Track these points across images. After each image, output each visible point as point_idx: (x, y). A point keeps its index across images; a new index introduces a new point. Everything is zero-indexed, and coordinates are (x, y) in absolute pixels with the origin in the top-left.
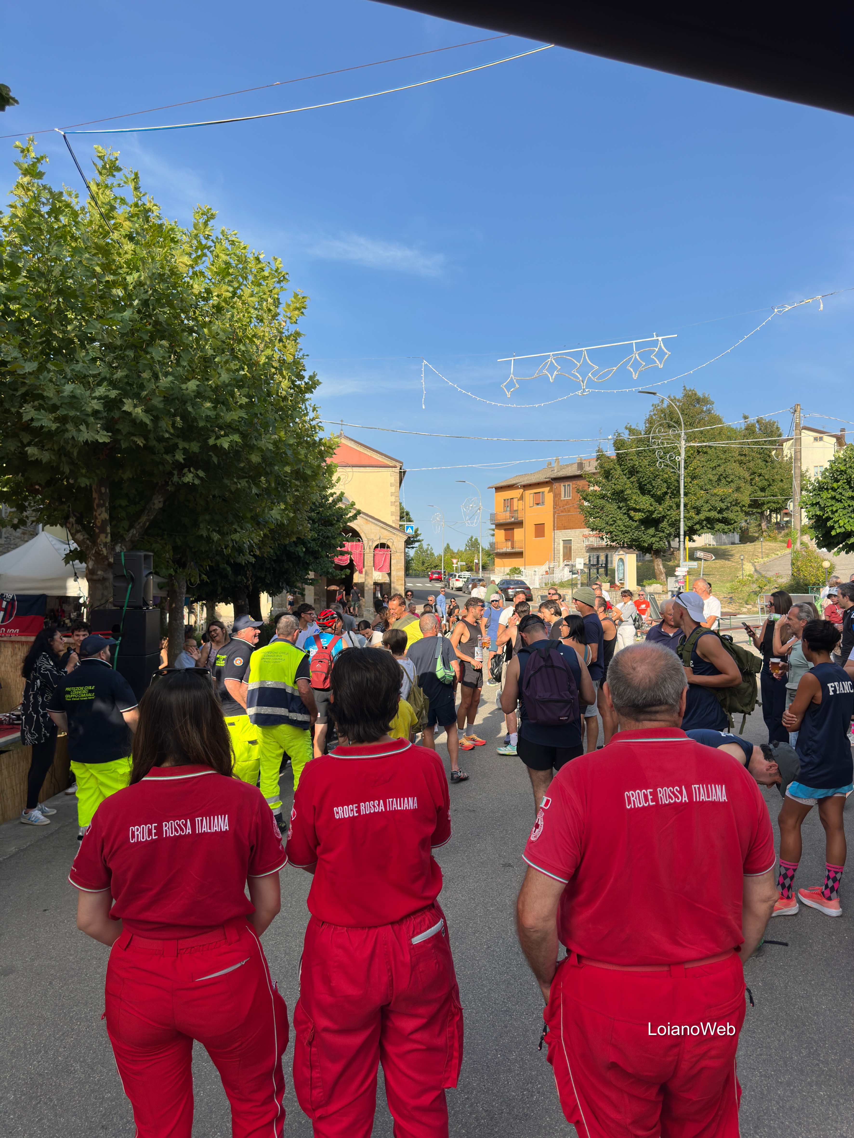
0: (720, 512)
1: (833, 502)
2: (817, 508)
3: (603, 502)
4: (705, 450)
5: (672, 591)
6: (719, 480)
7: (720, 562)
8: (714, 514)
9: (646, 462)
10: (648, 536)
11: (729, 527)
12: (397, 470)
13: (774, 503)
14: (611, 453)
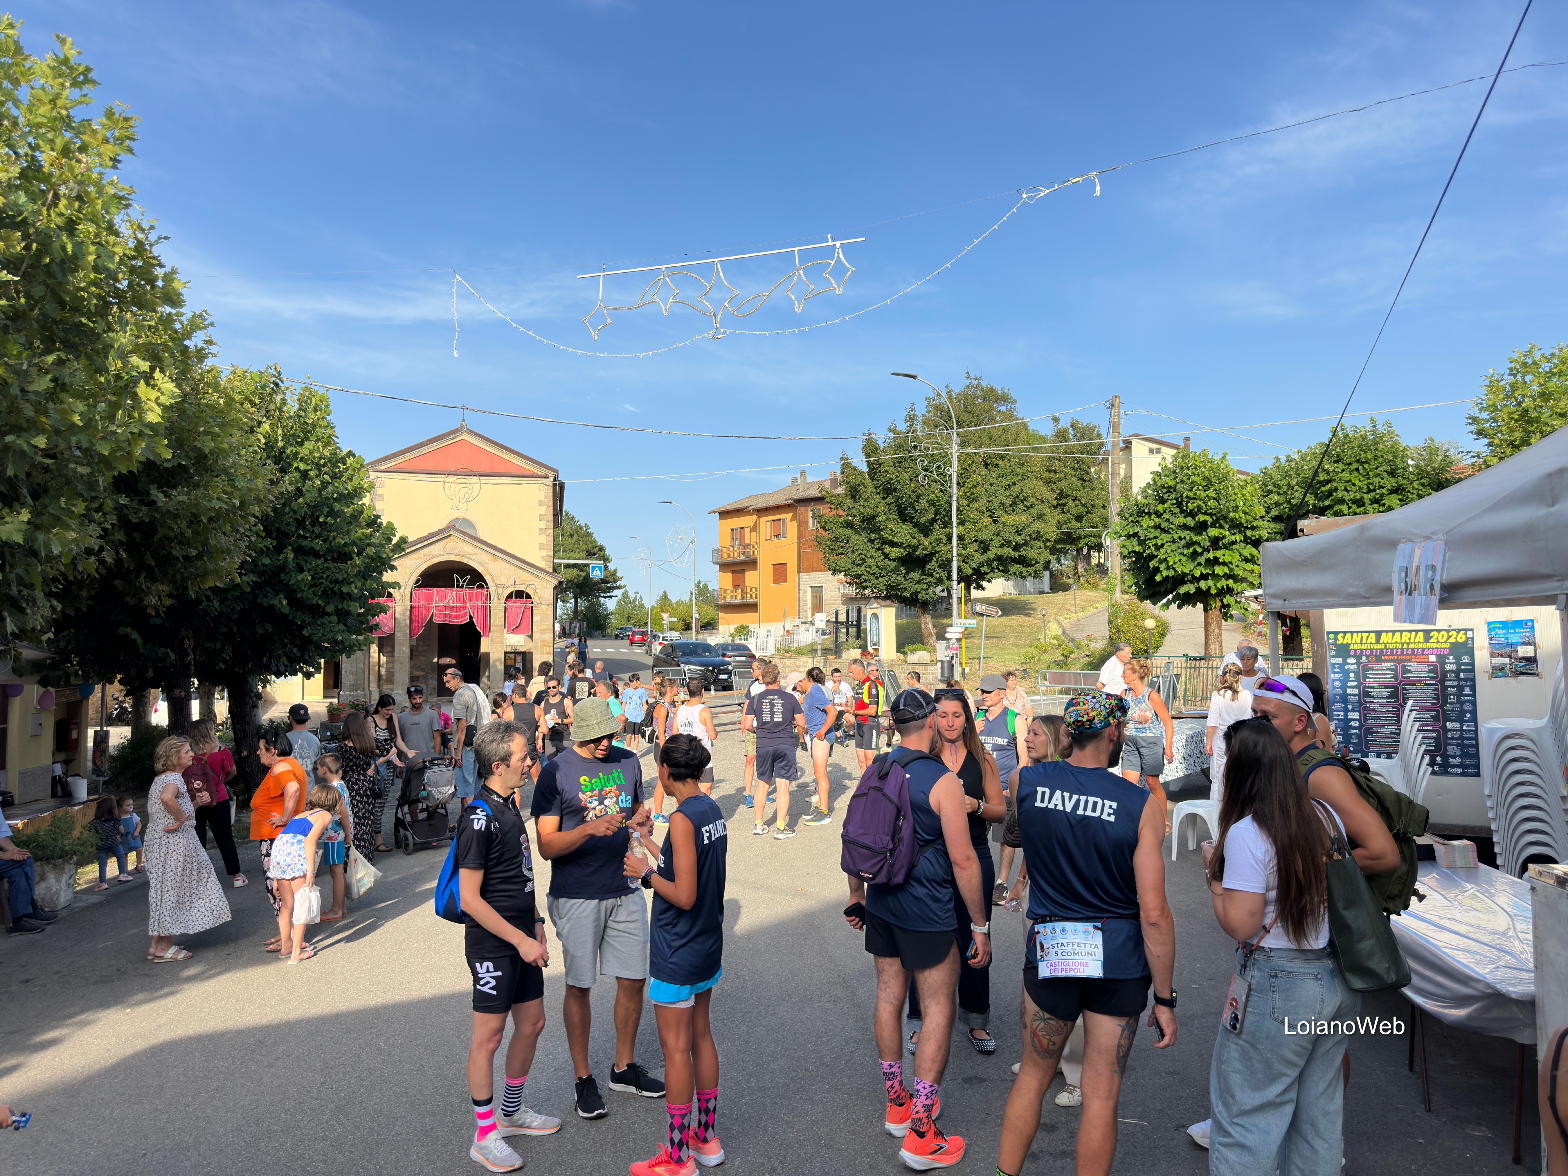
0: (1017, 548)
1: (1157, 533)
2: (1135, 541)
3: (848, 532)
4: (995, 461)
5: (942, 662)
6: (1014, 503)
7: (1015, 620)
8: (1007, 551)
9: (906, 476)
10: (912, 582)
11: (1029, 569)
12: (550, 481)
13: (1095, 536)
14: (861, 463)
